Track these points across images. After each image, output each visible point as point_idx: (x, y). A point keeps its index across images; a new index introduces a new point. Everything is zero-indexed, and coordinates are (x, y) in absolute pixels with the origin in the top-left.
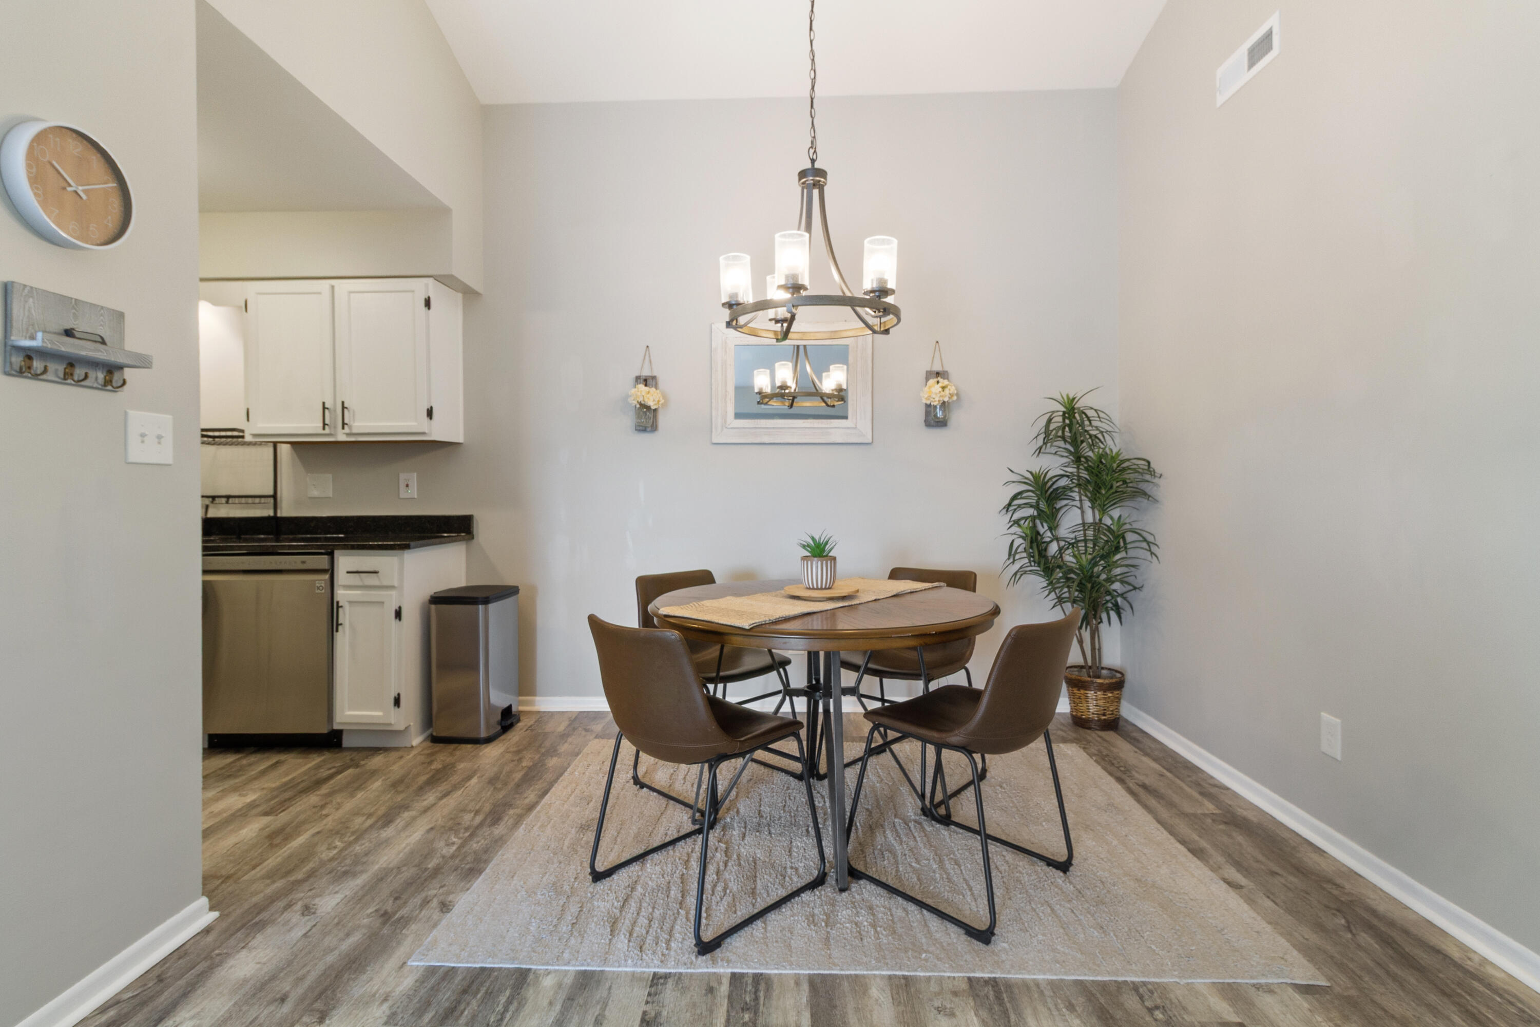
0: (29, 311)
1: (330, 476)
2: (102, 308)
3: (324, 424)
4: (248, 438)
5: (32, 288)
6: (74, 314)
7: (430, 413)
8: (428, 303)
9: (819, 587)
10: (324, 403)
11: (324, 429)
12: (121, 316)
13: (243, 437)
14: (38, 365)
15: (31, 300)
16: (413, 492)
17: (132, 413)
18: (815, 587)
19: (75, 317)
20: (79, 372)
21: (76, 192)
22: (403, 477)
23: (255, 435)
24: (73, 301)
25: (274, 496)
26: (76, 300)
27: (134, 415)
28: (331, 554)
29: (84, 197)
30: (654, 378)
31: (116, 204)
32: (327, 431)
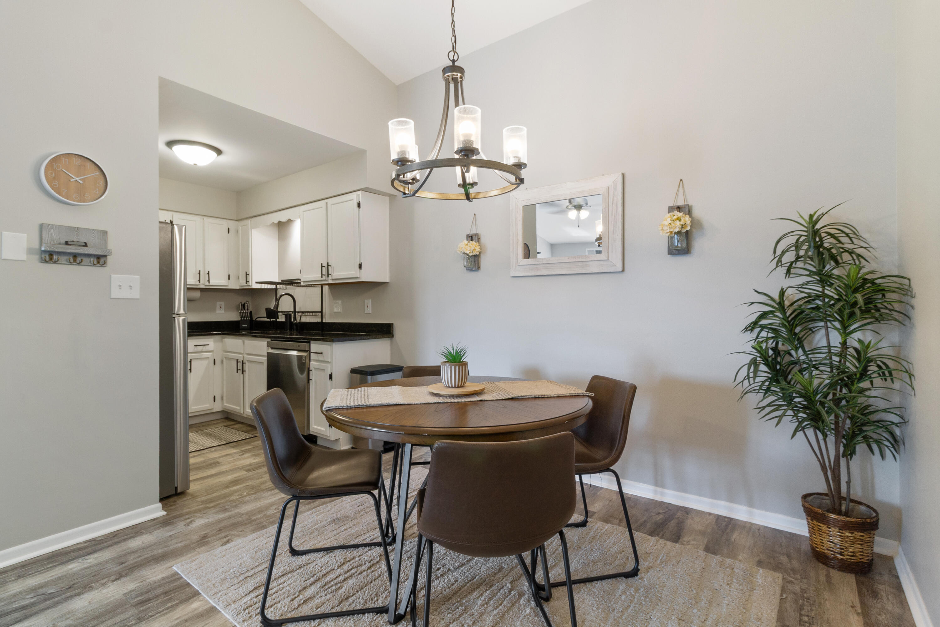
0: (51, 235)
1: (340, 302)
2: (94, 230)
3: (322, 275)
4: (302, 284)
5: (53, 225)
6: (77, 234)
7: (360, 266)
8: (359, 205)
9: (457, 386)
10: (322, 264)
11: (322, 277)
12: (105, 232)
13: (300, 283)
14: (55, 257)
15: (52, 230)
16: (370, 310)
17: (112, 275)
18: (453, 386)
19: (77, 235)
20: (79, 259)
21: (76, 181)
22: (366, 301)
23: (304, 282)
24: (76, 228)
25: (321, 312)
26: (78, 228)
27: (114, 276)
28: (309, 342)
29: (81, 182)
30: (477, 235)
31: (102, 183)
32: (324, 278)
